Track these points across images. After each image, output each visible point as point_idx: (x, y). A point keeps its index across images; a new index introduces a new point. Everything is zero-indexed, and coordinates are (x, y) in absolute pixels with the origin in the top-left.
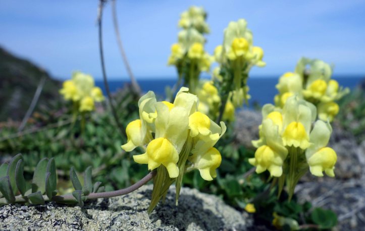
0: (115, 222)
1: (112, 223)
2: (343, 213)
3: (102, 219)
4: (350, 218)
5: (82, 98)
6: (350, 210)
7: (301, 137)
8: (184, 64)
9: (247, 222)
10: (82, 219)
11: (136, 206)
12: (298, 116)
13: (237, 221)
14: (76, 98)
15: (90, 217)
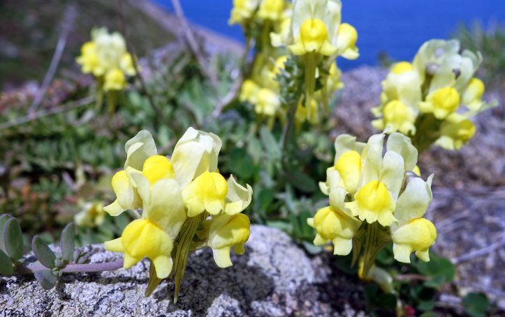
0: (101, 306)
1: (97, 307)
2: (478, 247)
3: (84, 299)
4: (486, 255)
5: (106, 71)
6: (489, 243)
7: (381, 207)
8: (253, 26)
9: (317, 274)
10: (52, 304)
11: (141, 273)
12: (382, 171)
13: (301, 275)
14: (98, 71)
15: (67, 298)
